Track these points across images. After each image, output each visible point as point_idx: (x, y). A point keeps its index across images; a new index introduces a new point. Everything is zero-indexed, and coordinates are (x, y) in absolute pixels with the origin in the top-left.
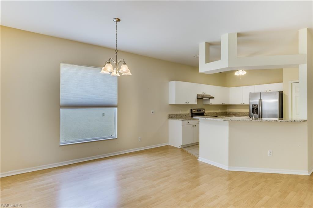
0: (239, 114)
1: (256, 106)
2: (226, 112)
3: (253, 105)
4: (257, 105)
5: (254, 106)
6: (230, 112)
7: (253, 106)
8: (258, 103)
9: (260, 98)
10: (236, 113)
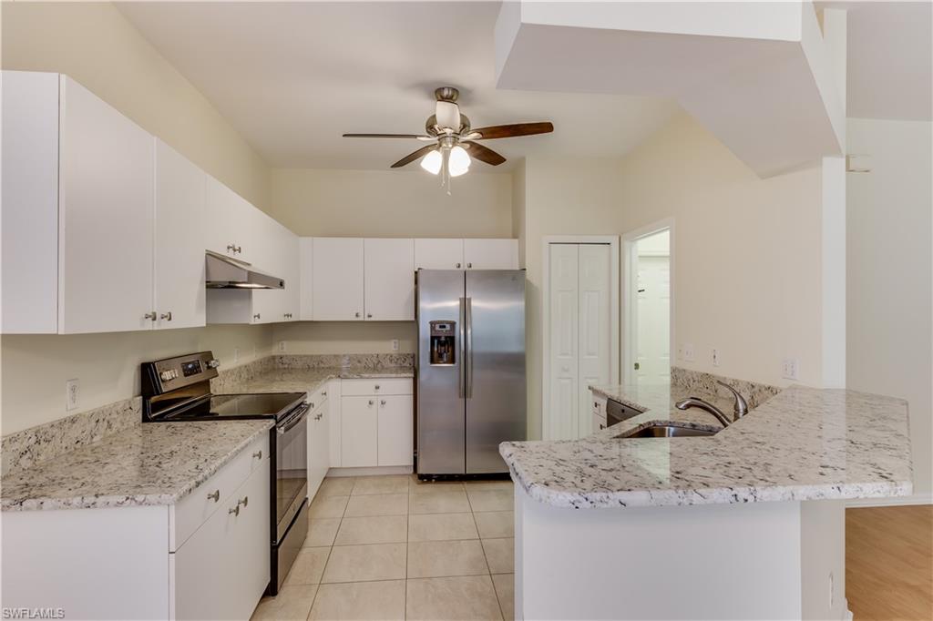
0: (333, 363)
1: (448, 327)
2: (274, 358)
3: (433, 324)
4: (453, 324)
5: (437, 328)
6: (294, 358)
7: (433, 328)
8: (456, 318)
9: (462, 296)
10: (320, 359)
